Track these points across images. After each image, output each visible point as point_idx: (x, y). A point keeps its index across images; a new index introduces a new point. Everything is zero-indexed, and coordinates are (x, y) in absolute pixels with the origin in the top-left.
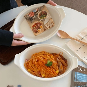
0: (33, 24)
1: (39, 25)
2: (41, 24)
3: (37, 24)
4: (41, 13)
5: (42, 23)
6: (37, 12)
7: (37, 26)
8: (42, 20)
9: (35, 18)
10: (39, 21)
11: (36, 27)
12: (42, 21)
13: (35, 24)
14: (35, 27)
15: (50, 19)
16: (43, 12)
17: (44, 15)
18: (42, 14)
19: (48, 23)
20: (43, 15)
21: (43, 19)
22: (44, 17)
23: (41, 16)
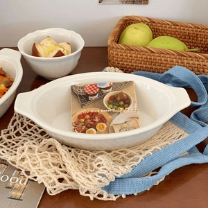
0: (84, 111)
1: (97, 120)
2: (105, 119)
3: (93, 115)
4: (117, 95)
5: (108, 117)
6: (108, 91)
7: (90, 119)
8: (110, 110)
9: (96, 100)
10: (102, 111)
11: (89, 121)
12: (110, 113)
13: (89, 114)
14: (83, 120)
15: (133, 118)
16: (122, 94)
17: (122, 103)
18: (118, 99)
19: (125, 125)
20: (118, 102)
21: (114, 110)
22: (120, 106)
23: (111, 101)
